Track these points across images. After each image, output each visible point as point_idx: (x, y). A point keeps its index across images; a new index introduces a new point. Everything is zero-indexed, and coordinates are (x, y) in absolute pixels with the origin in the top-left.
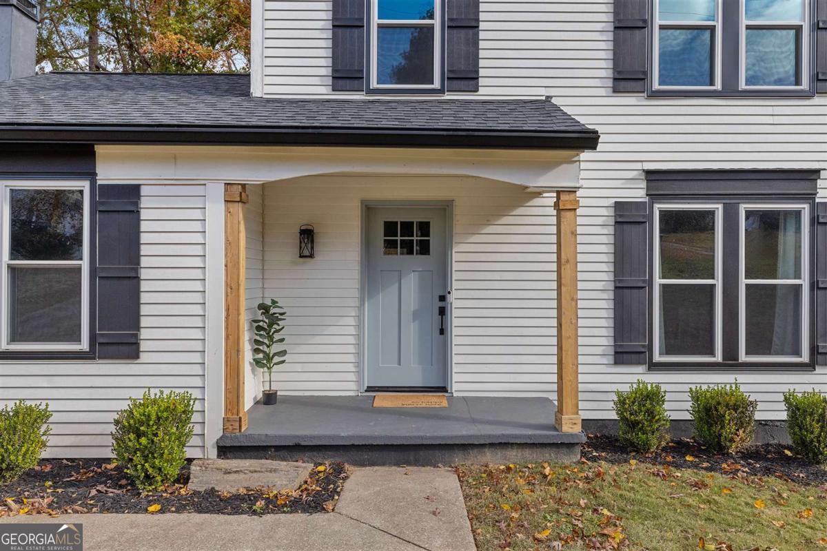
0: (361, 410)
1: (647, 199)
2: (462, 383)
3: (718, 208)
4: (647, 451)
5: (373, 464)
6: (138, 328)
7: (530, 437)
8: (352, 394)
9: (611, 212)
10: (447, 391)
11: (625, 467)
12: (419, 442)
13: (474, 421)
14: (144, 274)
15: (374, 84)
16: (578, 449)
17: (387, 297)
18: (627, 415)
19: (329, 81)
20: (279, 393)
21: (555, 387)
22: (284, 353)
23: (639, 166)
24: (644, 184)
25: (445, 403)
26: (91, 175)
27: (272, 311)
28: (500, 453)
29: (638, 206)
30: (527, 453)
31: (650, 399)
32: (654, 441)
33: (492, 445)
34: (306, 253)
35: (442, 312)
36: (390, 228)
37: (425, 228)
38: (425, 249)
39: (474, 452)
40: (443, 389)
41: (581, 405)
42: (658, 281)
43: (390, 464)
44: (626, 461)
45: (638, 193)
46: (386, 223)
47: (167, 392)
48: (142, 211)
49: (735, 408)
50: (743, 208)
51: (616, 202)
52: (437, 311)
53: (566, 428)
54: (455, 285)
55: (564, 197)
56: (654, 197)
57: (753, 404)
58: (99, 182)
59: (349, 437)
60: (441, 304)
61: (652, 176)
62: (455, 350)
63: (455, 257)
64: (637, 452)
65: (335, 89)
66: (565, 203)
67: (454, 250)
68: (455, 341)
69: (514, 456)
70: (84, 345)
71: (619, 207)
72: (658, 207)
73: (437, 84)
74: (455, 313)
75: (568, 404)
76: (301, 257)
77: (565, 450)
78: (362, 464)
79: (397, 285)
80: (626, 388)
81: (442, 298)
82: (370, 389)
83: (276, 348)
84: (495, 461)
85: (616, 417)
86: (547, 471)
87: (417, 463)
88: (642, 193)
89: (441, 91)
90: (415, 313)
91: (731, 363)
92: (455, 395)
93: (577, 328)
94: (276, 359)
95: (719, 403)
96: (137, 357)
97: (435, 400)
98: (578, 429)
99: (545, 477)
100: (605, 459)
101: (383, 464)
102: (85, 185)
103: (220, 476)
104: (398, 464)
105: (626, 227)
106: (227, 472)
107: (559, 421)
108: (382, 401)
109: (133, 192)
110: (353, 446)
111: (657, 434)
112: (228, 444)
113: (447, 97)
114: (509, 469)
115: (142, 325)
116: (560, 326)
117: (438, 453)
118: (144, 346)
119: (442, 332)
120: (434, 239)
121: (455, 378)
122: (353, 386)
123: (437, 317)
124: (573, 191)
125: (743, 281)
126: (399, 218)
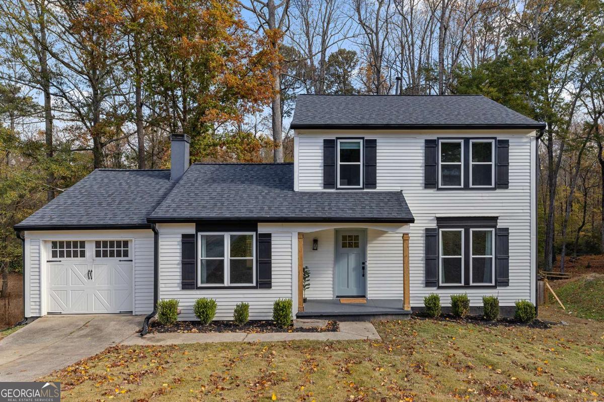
0: (337, 304)
1: (437, 227)
2: (371, 294)
3: (463, 230)
4: (434, 317)
5: (345, 321)
6: (271, 279)
7: (394, 312)
8: (331, 299)
9: (424, 232)
10: (365, 297)
11: (425, 321)
12: (359, 314)
13: (376, 307)
14: (273, 261)
15: (339, 186)
16: (410, 315)
17: (343, 263)
18: (427, 305)
19: (323, 185)
20: (307, 299)
21: (402, 295)
22: (309, 284)
23: (434, 215)
24: (436, 222)
25: (365, 302)
26: (256, 231)
27: (306, 270)
28: (385, 317)
29: (434, 230)
30: (394, 317)
31: (435, 299)
32: (436, 313)
33: (383, 315)
34: (315, 248)
35: (364, 268)
36: (344, 238)
37: (357, 237)
38: (357, 246)
39: (376, 317)
40: (364, 297)
41: (411, 302)
42: (441, 256)
43: (350, 321)
44: (425, 319)
45: (434, 225)
46: (343, 236)
47: (284, 299)
48: (272, 242)
49: (463, 302)
50: (471, 230)
51: (426, 229)
52: (361, 268)
53: (406, 309)
54: (368, 259)
55: (405, 236)
56: (440, 227)
57: (469, 301)
58: (259, 233)
59: (338, 313)
60: (363, 265)
61: (439, 220)
62: (368, 282)
63: (368, 249)
64: (431, 317)
65: (325, 188)
66: (406, 237)
67: (368, 246)
68: (368, 279)
69: (389, 318)
70: (254, 284)
71: (427, 230)
72: (441, 230)
73: (361, 186)
74: (368, 269)
75: (406, 301)
76: (313, 249)
77: (405, 316)
78: (341, 321)
79: (347, 260)
80: (427, 295)
81: (364, 263)
82: (337, 297)
83: (307, 283)
84: (383, 319)
85: (424, 306)
86: (400, 322)
87: (359, 320)
88: (435, 225)
89: (363, 189)
90: (353, 268)
91: (467, 286)
92: (368, 298)
93: (409, 277)
94: (307, 287)
95: (458, 300)
96: (271, 288)
97: (361, 300)
98: (410, 309)
99: (399, 323)
100: (419, 319)
101: (348, 321)
102: (254, 234)
103: (302, 324)
104: (353, 321)
105: (430, 237)
106: (304, 323)
107: (404, 307)
108: (343, 301)
109: (269, 235)
110: (339, 315)
111: (437, 311)
112: (300, 315)
113: (365, 190)
114: (388, 322)
115: (272, 277)
116: (404, 276)
117: (366, 318)
118: (273, 284)
119: (363, 275)
120: (360, 242)
121: (368, 292)
122: (332, 296)
123: (361, 271)
124: (407, 234)
125: (472, 256)
126: (348, 234)
